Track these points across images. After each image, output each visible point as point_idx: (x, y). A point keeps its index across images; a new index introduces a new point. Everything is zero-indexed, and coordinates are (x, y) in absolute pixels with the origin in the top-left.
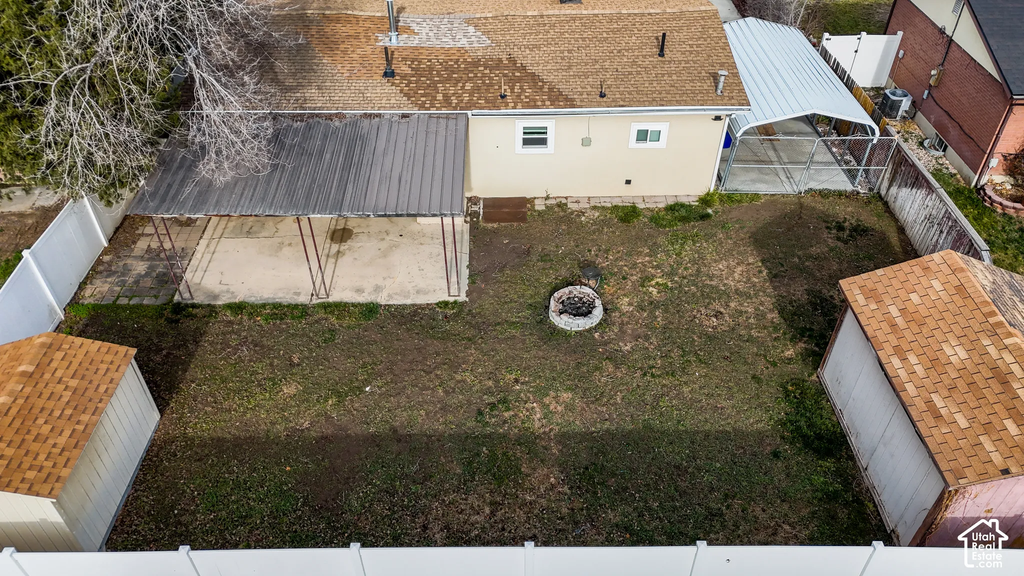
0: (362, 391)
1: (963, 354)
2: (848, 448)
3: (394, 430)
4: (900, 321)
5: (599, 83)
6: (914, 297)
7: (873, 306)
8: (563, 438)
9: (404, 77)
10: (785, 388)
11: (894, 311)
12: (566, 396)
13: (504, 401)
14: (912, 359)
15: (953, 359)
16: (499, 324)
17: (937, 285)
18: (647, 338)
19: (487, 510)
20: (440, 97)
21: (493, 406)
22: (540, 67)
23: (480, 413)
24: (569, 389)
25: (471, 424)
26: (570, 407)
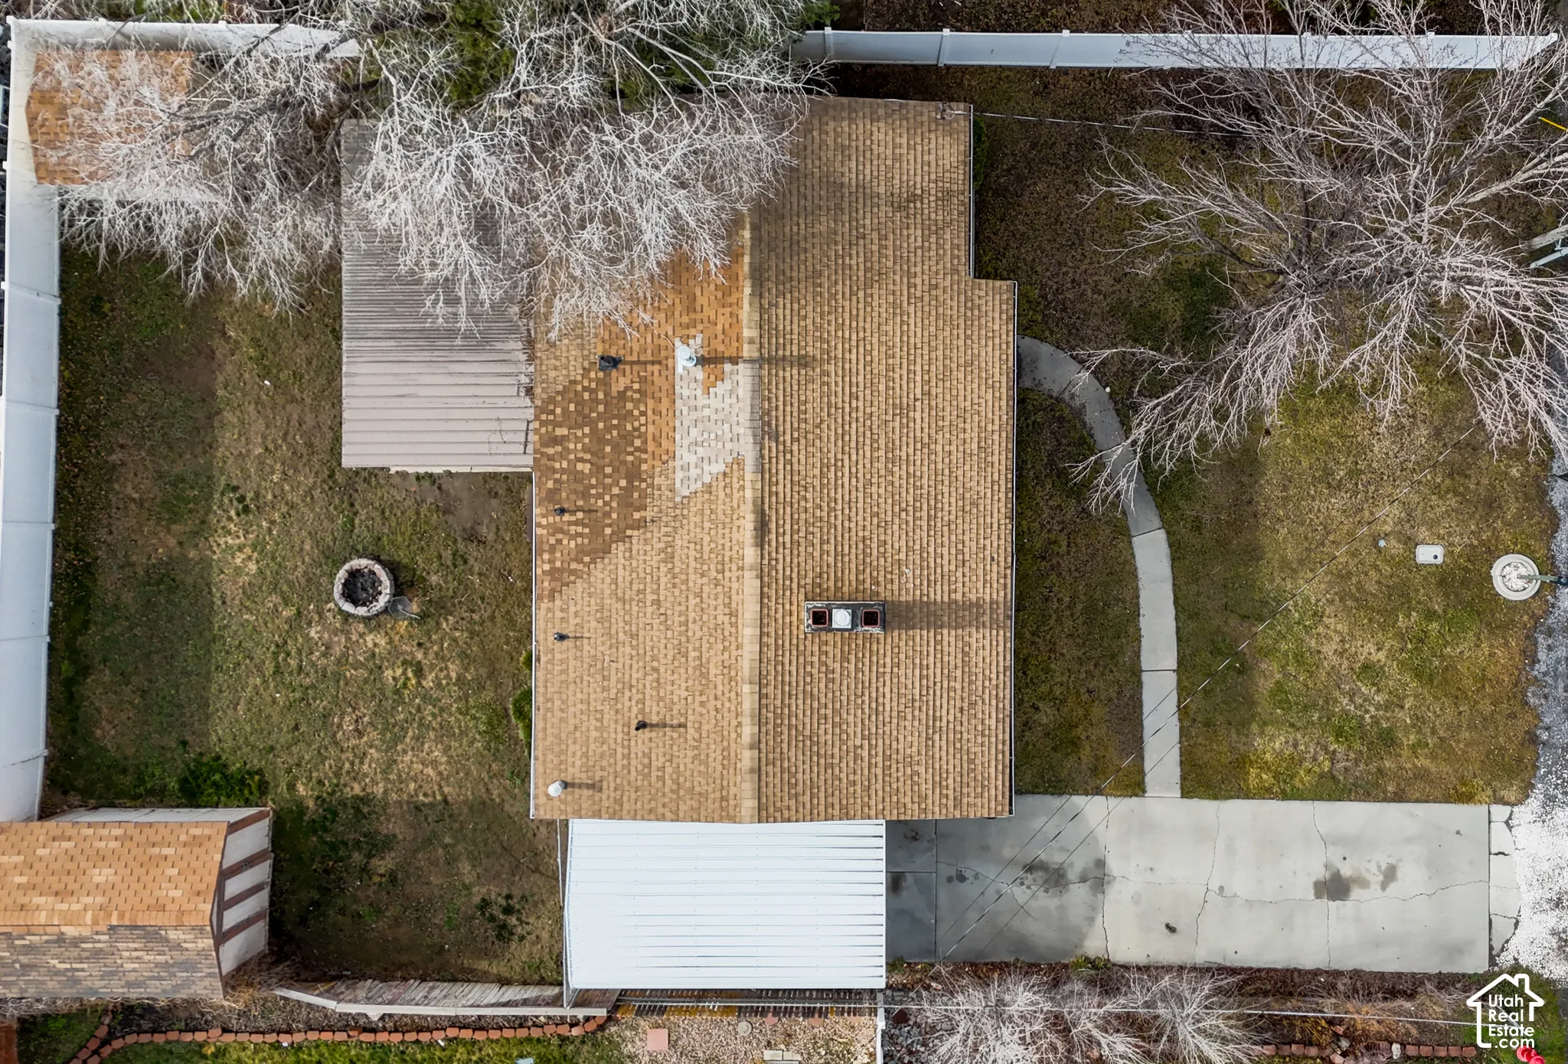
0: (262, 378)
1: (97, 879)
2: (186, 806)
3: (219, 412)
4: (156, 851)
5: (587, 635)
6: (174, 872)
7: (183, 838)
8: (206, 563)
9: (605, 383)
10: (257, 773)
11: (168, 851)
12: (253, 567)
13: (246, 510)
14: (113, 844)
15: (97, 871)
16: (352, 505)
17: (177, 893)
18: (325, 655)
19: (136, 496)
20: (561, 431)
21: (242, 499)
22: (622, 561)
23: (235, 489)
24: (261, 572)
25: (223, 480)
26: (238, 571)
